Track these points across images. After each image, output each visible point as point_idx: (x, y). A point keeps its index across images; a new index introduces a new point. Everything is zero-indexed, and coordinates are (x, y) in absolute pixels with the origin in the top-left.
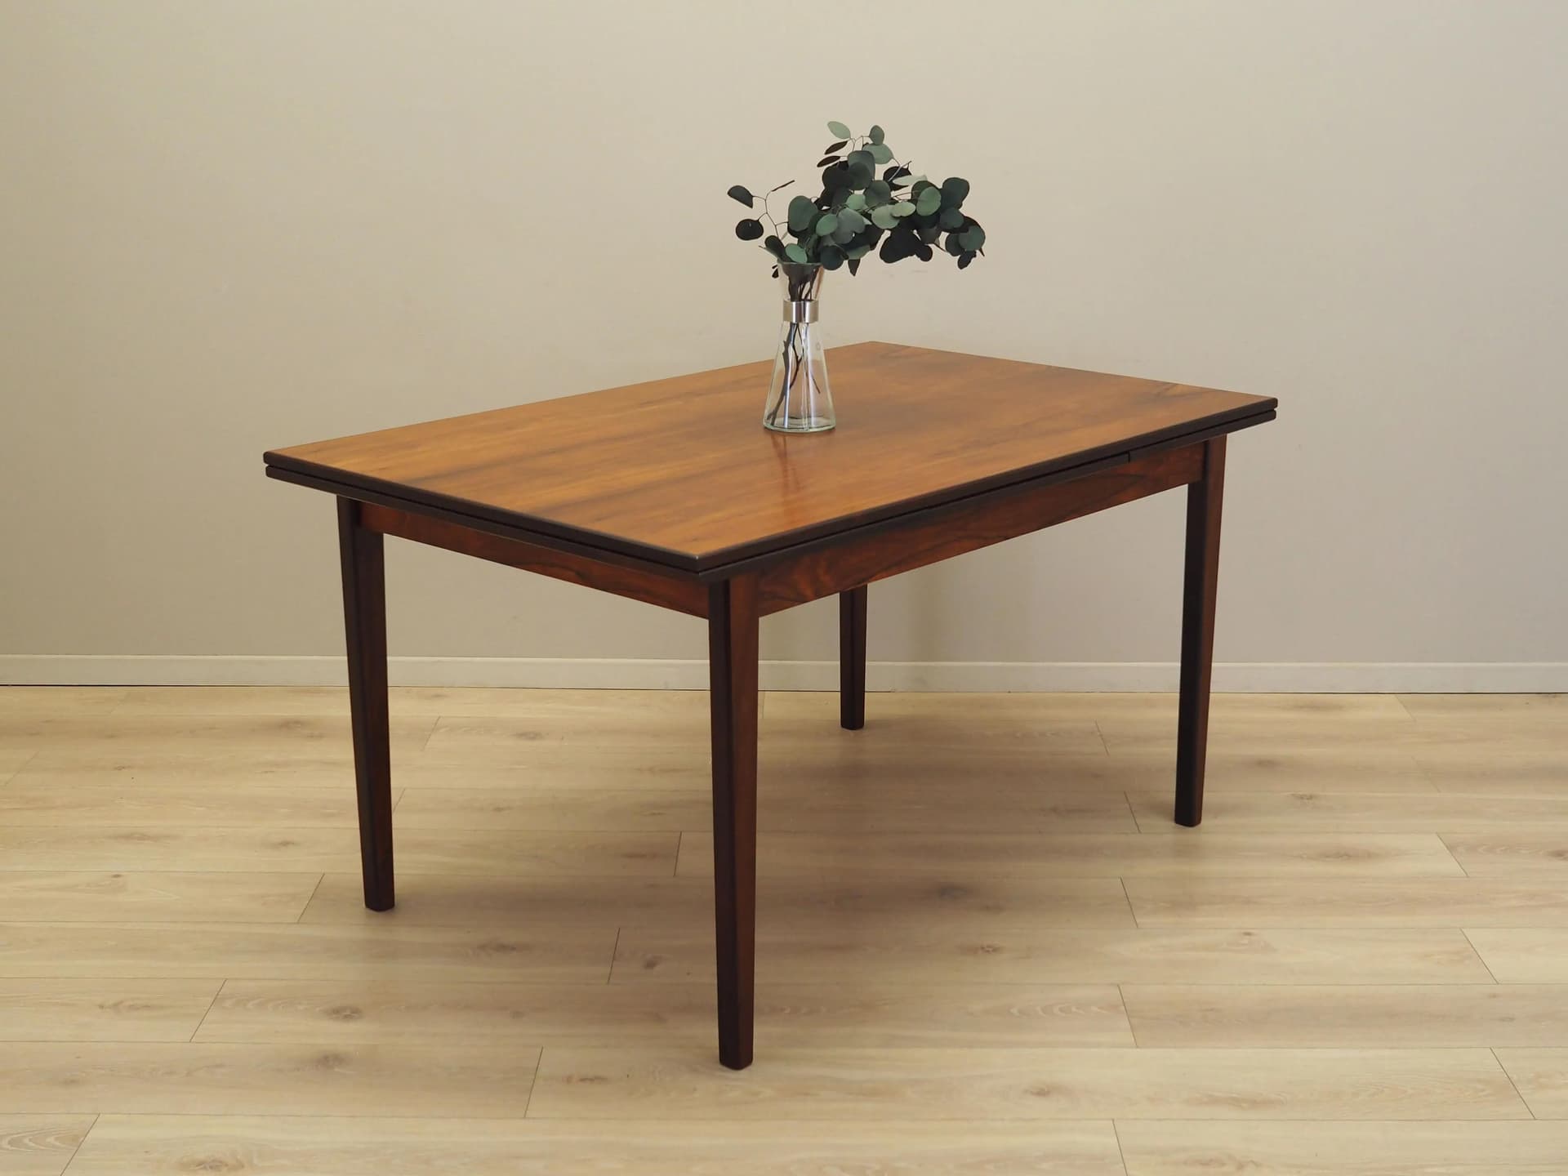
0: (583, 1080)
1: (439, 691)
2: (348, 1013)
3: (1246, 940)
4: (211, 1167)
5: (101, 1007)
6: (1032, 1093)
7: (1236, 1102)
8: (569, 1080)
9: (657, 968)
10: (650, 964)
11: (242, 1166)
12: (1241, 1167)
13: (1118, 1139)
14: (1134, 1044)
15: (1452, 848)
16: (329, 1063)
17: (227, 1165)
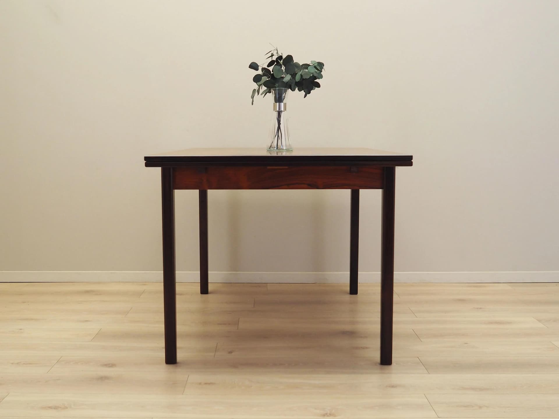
0: (206, 384)
1: (145, 283)
2: (111, 365)
3: (466, 345)
4: (54, 408)
5: (12, 364)
6: (389, 387)
7: (473, 389)
8: (200, 384)
9: (233, 353)
10: (230, 352)
11: (67, 408)
12: (480, 407)
13: (427, 399)
14: (428, 373)
15: (540, 321)
16: (103, 379)
17: (60, 408)
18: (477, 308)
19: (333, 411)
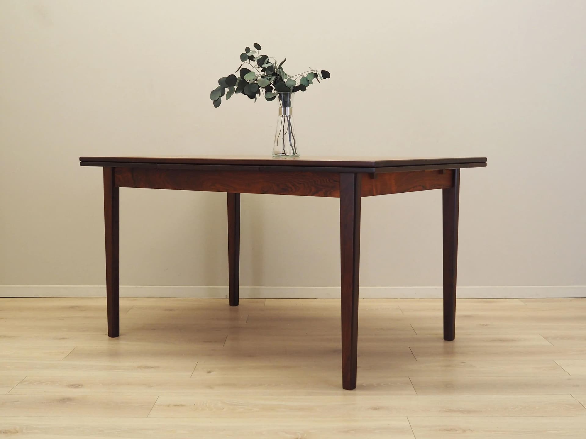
0: (174, 406)
1: (135, 298)
2: (77, 386)
3: (463, 364)
4: (4, 433)
6: (371, 409)
8: (168, 406)
9: (212, 373)
10: (209, 372)
11: (18, 432)
12: (464, 431)
13: (409, 423)
14: (416, 394)
15: (546, 338)
16: (65, 401)
17: (11, 432)
18: (483, 325)
19: (306, 435)
